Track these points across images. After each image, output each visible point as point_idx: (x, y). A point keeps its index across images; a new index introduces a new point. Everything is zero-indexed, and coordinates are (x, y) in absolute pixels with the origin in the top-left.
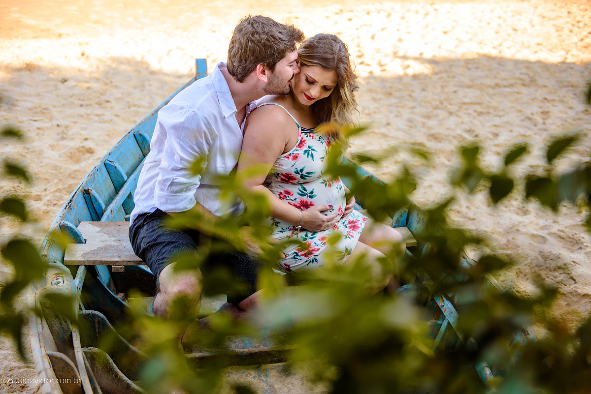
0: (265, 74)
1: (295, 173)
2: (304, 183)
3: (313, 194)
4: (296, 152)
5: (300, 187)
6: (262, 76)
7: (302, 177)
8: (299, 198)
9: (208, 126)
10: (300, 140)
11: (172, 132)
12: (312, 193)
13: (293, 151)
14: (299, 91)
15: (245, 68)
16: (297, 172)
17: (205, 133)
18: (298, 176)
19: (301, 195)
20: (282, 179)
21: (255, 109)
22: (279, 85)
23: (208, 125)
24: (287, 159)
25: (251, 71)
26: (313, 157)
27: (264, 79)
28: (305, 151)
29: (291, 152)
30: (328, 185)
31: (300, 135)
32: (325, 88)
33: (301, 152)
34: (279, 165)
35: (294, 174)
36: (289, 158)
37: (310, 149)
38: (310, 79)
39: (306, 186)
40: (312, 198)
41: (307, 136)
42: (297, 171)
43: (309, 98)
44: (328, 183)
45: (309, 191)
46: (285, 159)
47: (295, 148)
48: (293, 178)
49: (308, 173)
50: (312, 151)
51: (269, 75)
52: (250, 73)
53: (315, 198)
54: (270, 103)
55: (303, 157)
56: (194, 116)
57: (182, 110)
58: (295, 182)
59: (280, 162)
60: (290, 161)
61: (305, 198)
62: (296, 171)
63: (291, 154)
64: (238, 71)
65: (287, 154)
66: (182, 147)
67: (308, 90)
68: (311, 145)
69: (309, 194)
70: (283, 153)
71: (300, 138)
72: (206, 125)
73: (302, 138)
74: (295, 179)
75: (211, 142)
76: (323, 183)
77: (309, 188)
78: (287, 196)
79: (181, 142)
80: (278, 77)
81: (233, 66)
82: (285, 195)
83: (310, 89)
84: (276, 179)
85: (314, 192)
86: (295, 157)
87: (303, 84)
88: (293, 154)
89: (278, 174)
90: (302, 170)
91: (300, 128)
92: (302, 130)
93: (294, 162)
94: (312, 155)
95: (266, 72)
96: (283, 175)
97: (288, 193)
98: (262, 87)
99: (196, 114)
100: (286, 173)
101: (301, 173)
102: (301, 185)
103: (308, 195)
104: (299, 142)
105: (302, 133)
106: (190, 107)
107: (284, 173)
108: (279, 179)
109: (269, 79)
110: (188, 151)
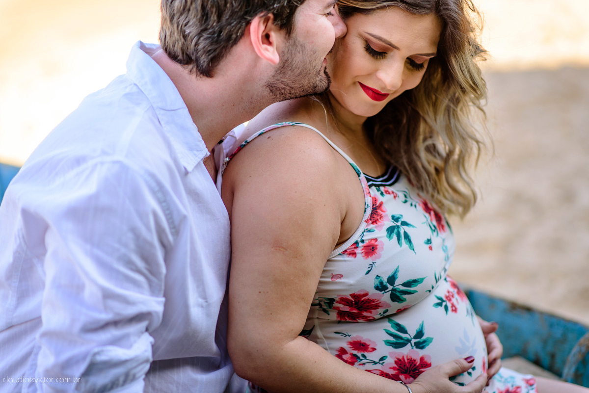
0: (270, 43)
1: (377, 288)
2: (400, 312)
3: (424, 338)
4: (368, 237)
5: (387, 325)
6: (267, 50)
7: (395, 297)
8: (391, 355)
9: (160, 195)
10: (370, 205)
11: (69, 226)
12: (420, 334)
13: (361, 233)
14: (348, 81)
15: (219, 36)
16: (381, 287)
17: (155, 215)
18: (385, 297)
19: (397, 345)
20: (341, 314)
21: (241, 148)
22: (308, 66)
23: (160, 191)
24: (351, 258)
25: (236, 41)
26: (410, 242)
27: (271, 55)
28: (391, 230)
29: (356, 237)
30: (450, 309)
31: (366, 191)
32: (412, 63)
33: (379, 233)
34: (333, 276)
35: (373, 293)
36: (354, 254)
37: (399, 224)
38: (376, 44)
39: (402, 320)
40: (422, 348)
41: (382, 194)
42: (381, 283)
43: (376, 95)
44: (449, 305)
45: (412, 332)
46: (346, 258)
47: (363, 226)
48: (372, 305)
49: (408, 284)
50: (405, 228)
51: (282, 45)
52: (232, 46)
53: (431, 345)
54: (280, 125)
55: (389, 246)
56: (122, 173)
57: (83, 166)
58: (376, 314)
59: (336, 268)
60: (361, 261)
61: (407, 352)
62: (377, 282)
63: (357, 243)
64: (201, 46)
65: (347, 245)
66: (101, 264)
67: (371, 74)
68: (397, 214)
69: (415, 337)
70: (339, 244)
71: (369, 201)
72: (154, 193)
73: (375, 200)
74: (377, 306)
75: (171, 238)
76: (440, 304)
77: (410, 322)
78: (359, 354)
79: (97, 252)
80: (303, 47)
81: (185, 37)
82: (355, 352)
83: (376, 70)
84: (325, 316)
85: (425, 331)
86: (371, 249)
87: (360, 60)
88: (363, 241)
89: (332, 301)
90: (392, 279)
91: (362, 175)
92: (368, 180)
93: (370, 260)
94: (407, 236)
95: (274, 36)
96: (344, 300)
97: (361, 346)
98: (263, 82)
99: (124, 169)
100: (353, 295)
101: (390, 287)
102: (390, 321)
103: (413, 341)
104: (369, 211)
105: (370, 186)
106: (104, 153)
107: (347, 295)
108: (333, 316)
109: (281, 54)
110: (118, 272)
